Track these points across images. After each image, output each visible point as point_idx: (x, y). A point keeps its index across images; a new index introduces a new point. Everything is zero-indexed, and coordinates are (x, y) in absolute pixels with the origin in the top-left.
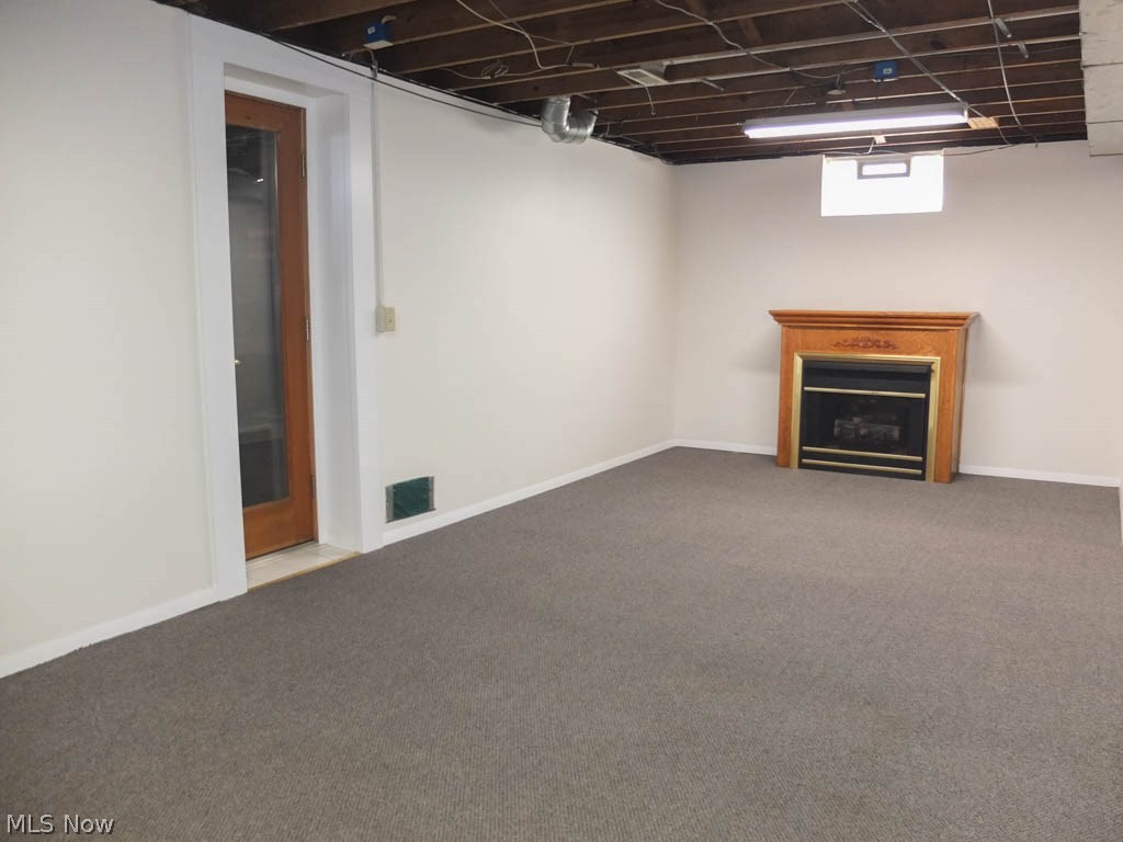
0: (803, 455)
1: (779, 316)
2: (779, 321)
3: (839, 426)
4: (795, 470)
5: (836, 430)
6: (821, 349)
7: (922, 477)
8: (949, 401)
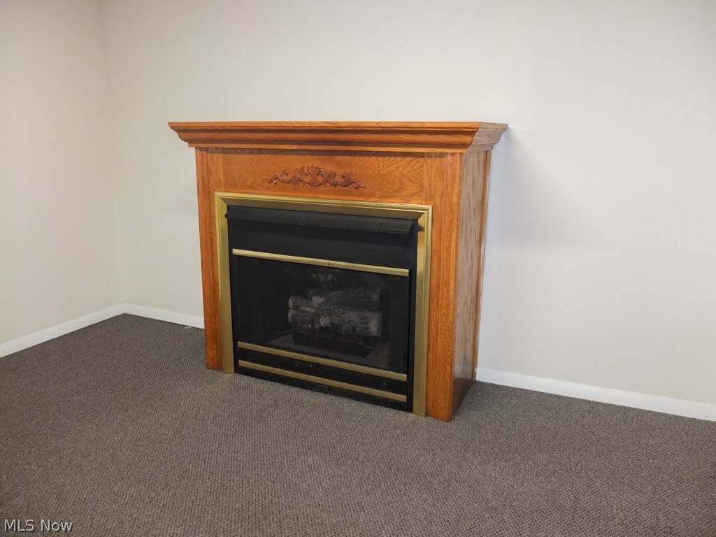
0: (239, 354)
1: (188, 132)
2: (191, 142)
3: (296, 307)
4: (229, 376)
5: (291, 313)
6: (251, 187)
7: (407, 407)
8: (447, 284)
